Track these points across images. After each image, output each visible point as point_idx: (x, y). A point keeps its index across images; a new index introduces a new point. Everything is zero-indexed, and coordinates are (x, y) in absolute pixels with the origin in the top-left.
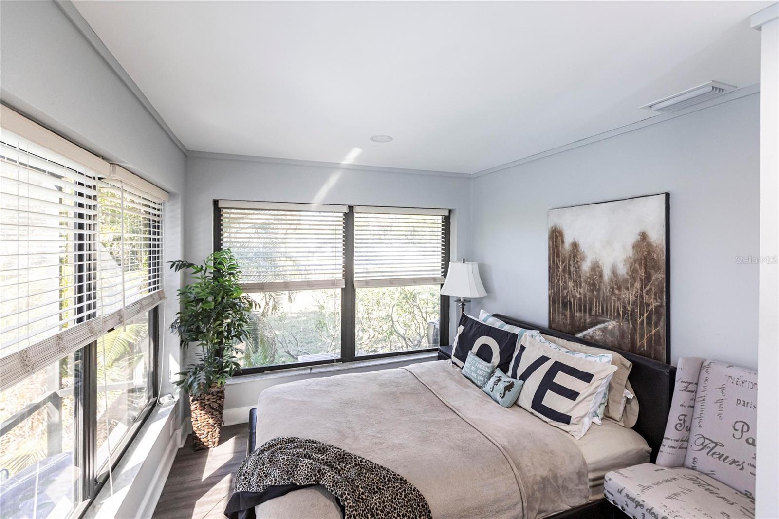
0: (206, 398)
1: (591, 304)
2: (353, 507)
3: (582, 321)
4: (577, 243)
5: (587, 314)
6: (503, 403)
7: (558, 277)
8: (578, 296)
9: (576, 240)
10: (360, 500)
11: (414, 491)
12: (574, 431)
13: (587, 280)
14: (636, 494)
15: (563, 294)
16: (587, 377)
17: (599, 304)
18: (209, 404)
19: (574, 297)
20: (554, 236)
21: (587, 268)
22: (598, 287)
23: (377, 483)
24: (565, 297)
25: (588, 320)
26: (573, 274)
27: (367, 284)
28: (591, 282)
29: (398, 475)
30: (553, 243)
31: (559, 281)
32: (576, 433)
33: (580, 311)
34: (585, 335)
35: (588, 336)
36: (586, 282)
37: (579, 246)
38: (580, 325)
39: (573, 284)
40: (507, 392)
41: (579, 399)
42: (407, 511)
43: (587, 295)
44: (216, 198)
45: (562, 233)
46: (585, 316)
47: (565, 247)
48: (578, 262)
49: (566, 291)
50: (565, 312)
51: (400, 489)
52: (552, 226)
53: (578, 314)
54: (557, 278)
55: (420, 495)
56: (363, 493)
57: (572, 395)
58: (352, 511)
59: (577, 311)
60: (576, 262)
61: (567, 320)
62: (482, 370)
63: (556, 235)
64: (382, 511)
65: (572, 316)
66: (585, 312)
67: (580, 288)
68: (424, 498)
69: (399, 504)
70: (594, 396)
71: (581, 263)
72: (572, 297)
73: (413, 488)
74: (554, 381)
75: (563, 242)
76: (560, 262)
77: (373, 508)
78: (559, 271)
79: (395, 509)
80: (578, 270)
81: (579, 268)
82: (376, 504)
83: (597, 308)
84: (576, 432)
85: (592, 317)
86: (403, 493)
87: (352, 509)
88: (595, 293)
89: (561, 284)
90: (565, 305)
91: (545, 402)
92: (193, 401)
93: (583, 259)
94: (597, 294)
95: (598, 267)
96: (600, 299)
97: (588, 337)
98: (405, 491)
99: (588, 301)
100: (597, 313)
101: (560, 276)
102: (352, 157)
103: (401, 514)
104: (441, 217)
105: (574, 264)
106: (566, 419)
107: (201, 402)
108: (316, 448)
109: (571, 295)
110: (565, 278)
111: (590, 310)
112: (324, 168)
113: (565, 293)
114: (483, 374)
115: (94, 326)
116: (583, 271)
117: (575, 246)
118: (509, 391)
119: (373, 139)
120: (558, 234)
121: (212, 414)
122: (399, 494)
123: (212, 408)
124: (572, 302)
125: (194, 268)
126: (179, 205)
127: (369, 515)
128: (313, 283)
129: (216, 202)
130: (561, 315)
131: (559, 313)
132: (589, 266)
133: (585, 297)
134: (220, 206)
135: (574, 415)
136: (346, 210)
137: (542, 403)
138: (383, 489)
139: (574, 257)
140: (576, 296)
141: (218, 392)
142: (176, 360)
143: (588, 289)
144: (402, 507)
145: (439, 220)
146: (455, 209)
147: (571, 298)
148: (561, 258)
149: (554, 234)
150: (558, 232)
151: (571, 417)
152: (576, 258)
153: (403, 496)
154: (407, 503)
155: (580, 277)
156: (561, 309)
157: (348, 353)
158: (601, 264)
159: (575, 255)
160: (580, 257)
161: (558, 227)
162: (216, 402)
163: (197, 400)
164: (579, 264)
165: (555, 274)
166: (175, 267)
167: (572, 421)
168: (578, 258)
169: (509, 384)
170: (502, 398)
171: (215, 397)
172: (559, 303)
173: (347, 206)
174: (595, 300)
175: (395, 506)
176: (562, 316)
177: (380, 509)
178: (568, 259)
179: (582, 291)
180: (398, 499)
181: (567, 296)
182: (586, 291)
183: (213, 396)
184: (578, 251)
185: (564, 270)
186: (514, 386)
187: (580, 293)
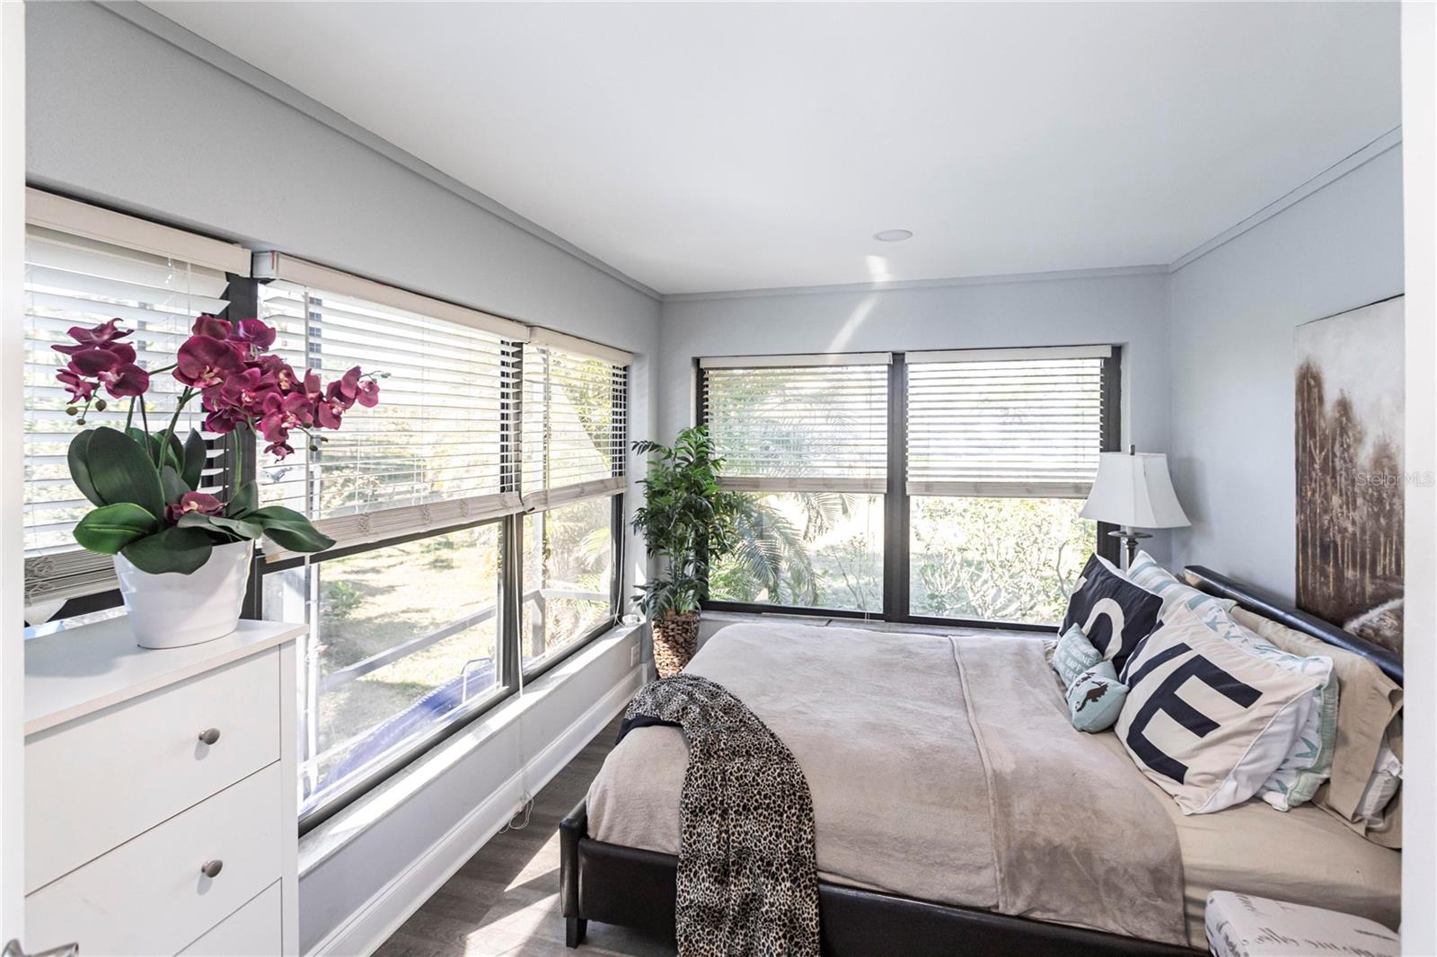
0: (670, 627)
1: (1375, 549)
2: (700, 757)
3: (1358, 589)
4: (1348, 400)
5: (1368, 572)
6: (1077, 720)
7: (1313, 485)
8: (1351, 529)
9: (1346, 395)
10: (715, 756)
11: (798, 775)
12: (1182, 798)
13: (1367, 490)
14: (1241, 939)
15: (1321, 527)
16: (1245, 695)
17: (1391, 549)
18: (673, 636)
19: (1343, 531)
20: (1305, 387)
21: (1367, 460)
22: (1388, 508)
23: (750, 747)
24: (1325, 532)
25: (1369, 589)
26: (1341, 475)
27: (928, 489)
28: (1375, 494)
29: (787, 750)
30: (1303, 405)
31: (1314, 492)
32: (1185, 802)
33: (1354, 566)
34: (1363, 625)
35: (1371, 628)
36: (1364, 495)
37: (1351, 408)
38: (1353, 600)
39: (1340, 501)
40: (1089, 702)
41: (1213, 735)
42: (774, 794)
43: (1368, 528)
44: (697, 355)
45: (1320, 379)
46: (1362, 579)
47: (1325, 412)
48: (1349, 446)
49: (1328, 518)
50: (1326, 566)
51: (777, 764)
52: (1301, 363)
53: (1349, 574)
54: (1310, 485)
55: (802, 783)
56: (722, 750)
57: (1201, 725)
58: (696, 762)
59: (1348, 565)
60: (1345, 446)
61: (1328, 588)
62: (1076, 660)
63: (1309, 384)
64: (737, 779)
65: (1340, 577)
66: (1363, 568)
67: (1354, 510)
68: (808, 789)
69: (767, 780)
70: (1254, 739)
71: (1355, 449)
72: (1339, 533)
73: (798, 771)
74: (1176, 693)
75: (1321, 399)
76: (1315, 450)
77: (727, 770)
78: (1314, 469)
79: (758, 784)
80: (1349, 465)
81: (1351, 461)
82: (733, 768)
83: (1387, 560)
84: (1188, 799)
85: (1378, 581)
86: (778, 771)
87: (697, 759)
88: (1383, 521)
89: (1319, 501)
90: (1325, 549)
91: (1149, 733)
92: (655, 627)
93: (1359, 440)
94: (1387, 524)
95: (1389, 458)
96: (1392, 537)
97: (1370, 631)
98: (782, 769)
99: (1368, 542)
100: (1387, 572)
101: (1316, 482)
102: (879, 271)
103: (763, 793)
104: (1099, 361)
105: (1343, 453)
106: (1176, 771)
107: (664, 632)
108: (710, 691)
109: (1336, 527)
110: (1326, 485)
111: (1374, 563)
112: (841, 296)
113: (1326, 522)
114: (1075, 668)
115: (507, 499)
116: (1359, 468)
117: (1344, 406)
118: (1095, 700)
119: (877, 237)
120: (1312, 383)
121: (678, 652)
122: (772, 770)
123: (676, 642)
124: (1339, 543)
125: (664, 451)
126: (647, 367)
127: (719, 777)
128: (833, 482)
129: (697, 361)
130: (1318, 575)
131: (1314, 569)
132: (1371, 456)
133: (1363, 531)
134: (702, 366)
135: (1194, 767)
136: (888, 359)
137: (1143, 733)
138: (753, 756)
139: (1342, 436)
140: (1346, 529)
141: (684, 623)
142: (643, 571)
143: (1368, 511)
144: (768, 786)
145: (1094, 367)
146: (1127, 343)
147: (1336, 533)
148: (1318, 438)
149: (1305, 381)
150: (1311, 377)
151: (1187, 768)
152: (1345, 437)
153: (776, 774)
154: (778, 784)
155: (1353, 481)
156: (1318, 561)
157: (896, 609)
158: (1393, 451)
159: (1344, 431)
160: (1354, 435)
161: (1312, 364)
162: (681, 634)
163: (660, 627)
164: (1352, 450)
165: (1307, 477)
166: (637, 448)
167: (1187, 777)
168: (1349, 437)
169: (1097, 686)
170: (1078, 710)
171: (680, 628)
172: (1314, 546)
173: (891, 354)
174: (1382, 539)
175: (759, 781)
176: (1321, 576)
177: (736, 775)
178: (1330, 441)
179: (1356, 515)
180: (768, 775)
181: (1329, 528)
182: (1365, 517)
183: (678, 626)
184: (1349, 419)
185: (1324, 469)
186: (1106, 693)
187: (1354, 523)
